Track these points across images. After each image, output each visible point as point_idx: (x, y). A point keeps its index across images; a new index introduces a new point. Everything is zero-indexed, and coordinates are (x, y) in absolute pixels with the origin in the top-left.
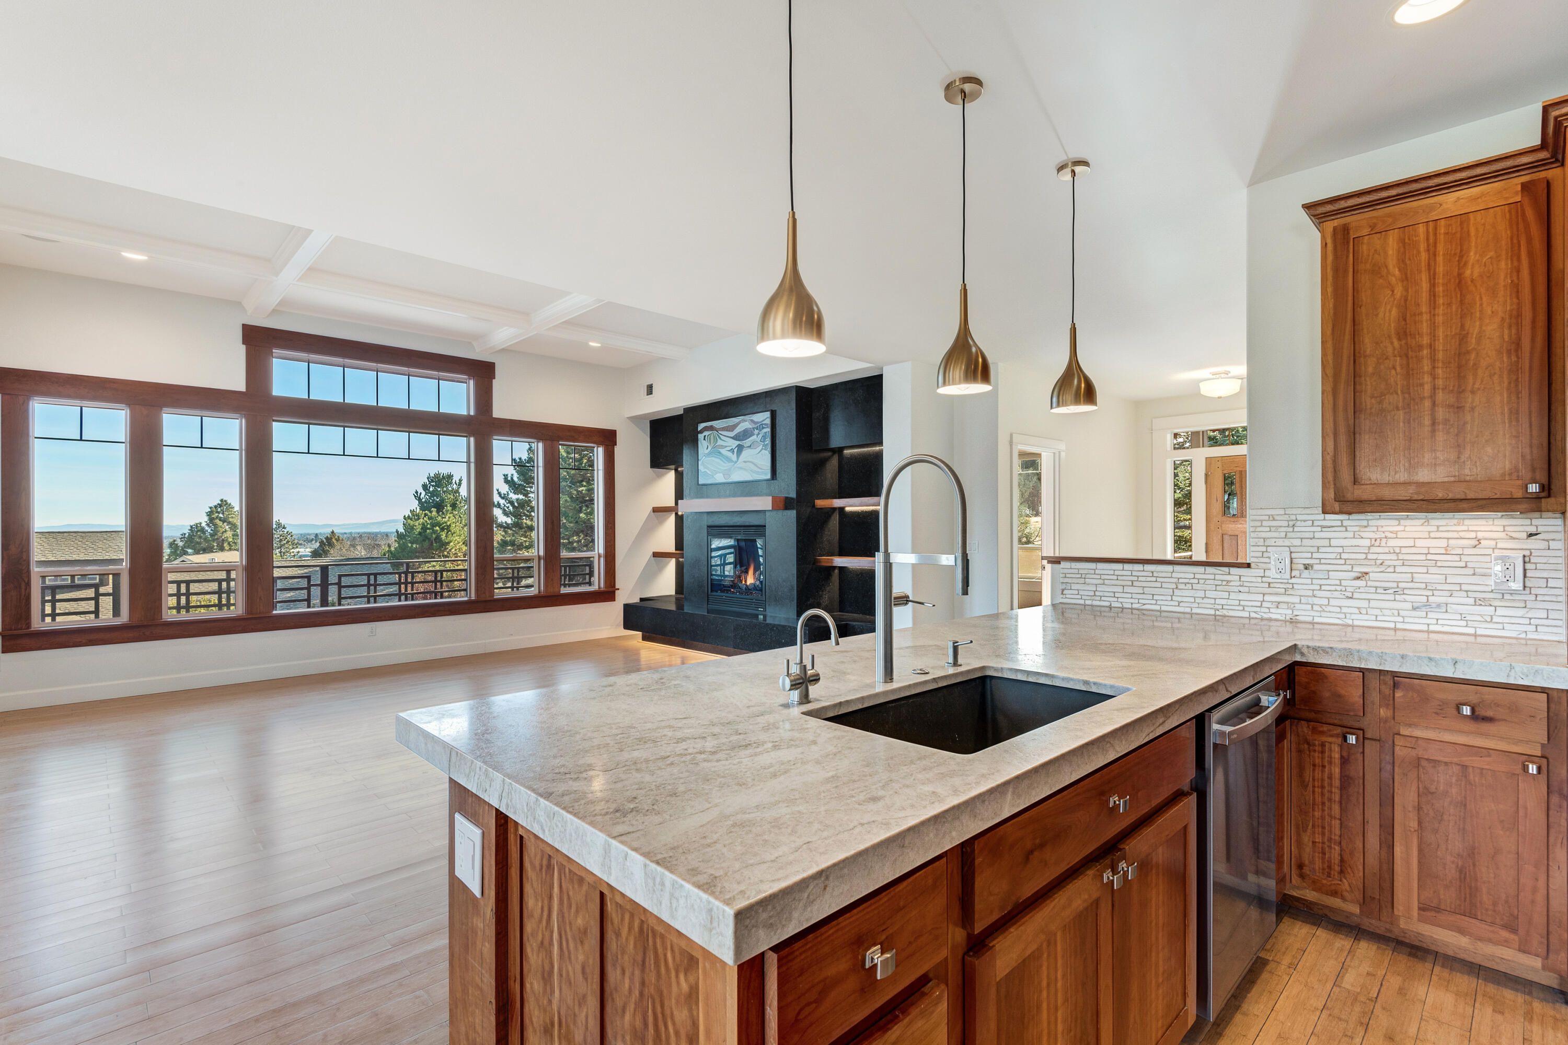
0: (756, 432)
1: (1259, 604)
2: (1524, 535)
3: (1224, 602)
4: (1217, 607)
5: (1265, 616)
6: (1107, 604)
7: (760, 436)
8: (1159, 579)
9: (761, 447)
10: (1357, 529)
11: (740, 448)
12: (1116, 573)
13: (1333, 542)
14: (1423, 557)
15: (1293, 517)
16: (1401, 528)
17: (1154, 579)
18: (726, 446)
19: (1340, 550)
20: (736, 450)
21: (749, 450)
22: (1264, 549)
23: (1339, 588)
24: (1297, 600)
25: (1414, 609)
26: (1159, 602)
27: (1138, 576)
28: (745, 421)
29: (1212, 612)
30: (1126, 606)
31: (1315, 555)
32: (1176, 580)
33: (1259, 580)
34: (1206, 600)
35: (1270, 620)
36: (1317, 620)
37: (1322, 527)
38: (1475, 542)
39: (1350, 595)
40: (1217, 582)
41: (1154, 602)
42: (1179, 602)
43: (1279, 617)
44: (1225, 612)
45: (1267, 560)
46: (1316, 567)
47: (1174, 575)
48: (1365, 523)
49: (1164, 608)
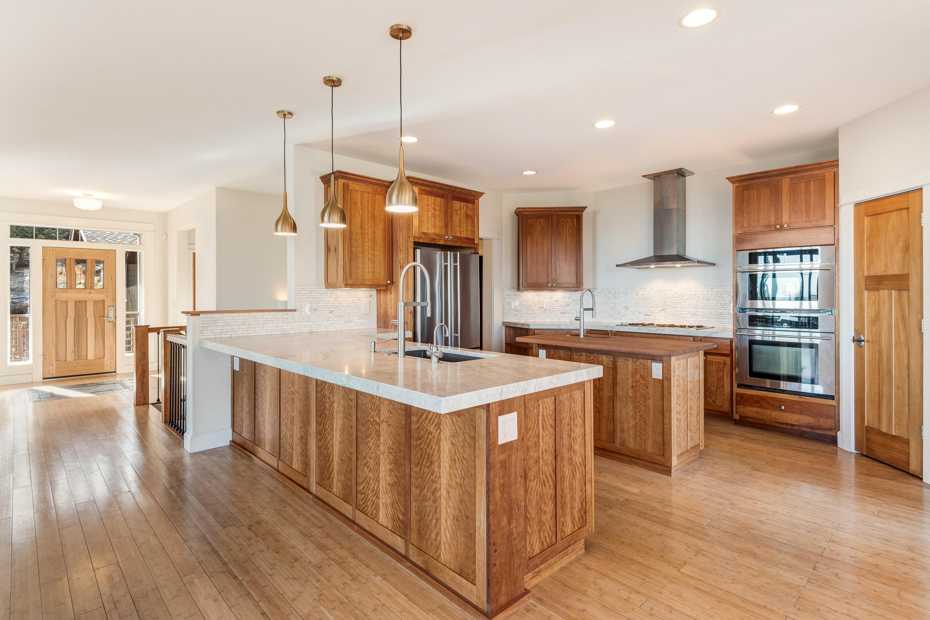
1: (299, 327)
2: (369, 296)
3: (286, 327)
4: (283, 330)
5: (301, 331)
6: (229, 336)
8: (257, 320)
10: (330, 294)
12: (235, 318)
13: (324, 299)
14: (347, 304)
15: (311, 289)
16: (341, 294)
17: (255, 320)
19: (325, 302)
22: (301, 303)
23: (325, 317)
24: (312, 323)
25: (345, 322)
26: (257, 331)
27: (246, 319)
29: (281, 333)
30: (240, 335)
31: (318, 305)
32: (264, 320)
33: (299, 316)
34: (279, 328)
35: (303, 333)
36: (319, 330)
37: (320, 293)
38: (359, 299)
39: (328, 319)
40: (283, 319)
41: (254, 331)
42: (267, 330)
43: (306, 331)
44: (286, 332)
45: (301, 308)
46: (318, 310)
47: (264, 317)
48: (332, 292)
49: (259, 334)
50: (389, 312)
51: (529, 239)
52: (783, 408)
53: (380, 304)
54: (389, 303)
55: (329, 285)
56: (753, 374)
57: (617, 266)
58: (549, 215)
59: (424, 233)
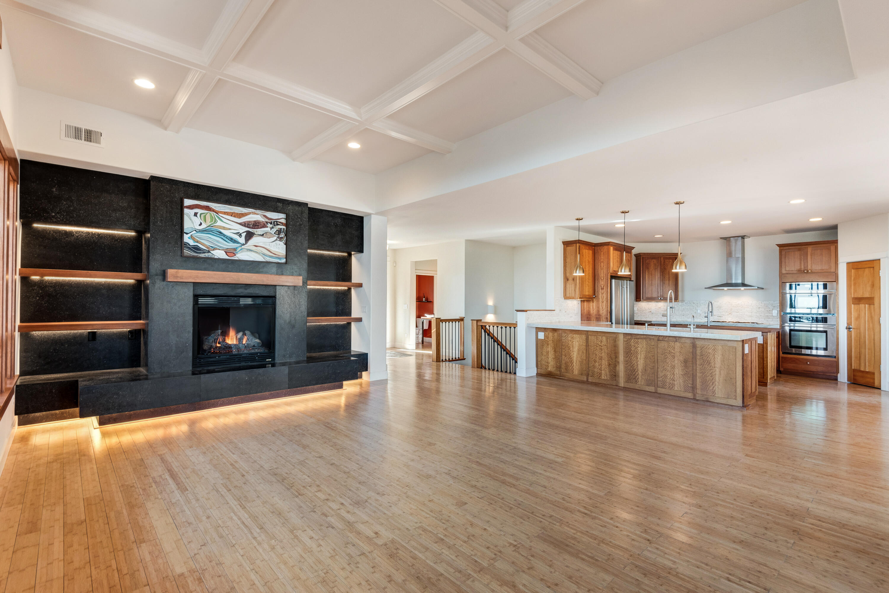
0: (269, 225)
7: (274, 230)
9: (275, 238)
11: (249, 236)
18: (230, 229)
20: (244, 235)
21: (261, 238)
28: (255, 214)
50: (592, 312)
51: (647, 272)
52: (808, 363)
53: (584, 308)
54: (601, 308)
55: (566, 297)
56: (791, 347)
57: (705, 288)
58: (659, 257)
59: (614, 271)
